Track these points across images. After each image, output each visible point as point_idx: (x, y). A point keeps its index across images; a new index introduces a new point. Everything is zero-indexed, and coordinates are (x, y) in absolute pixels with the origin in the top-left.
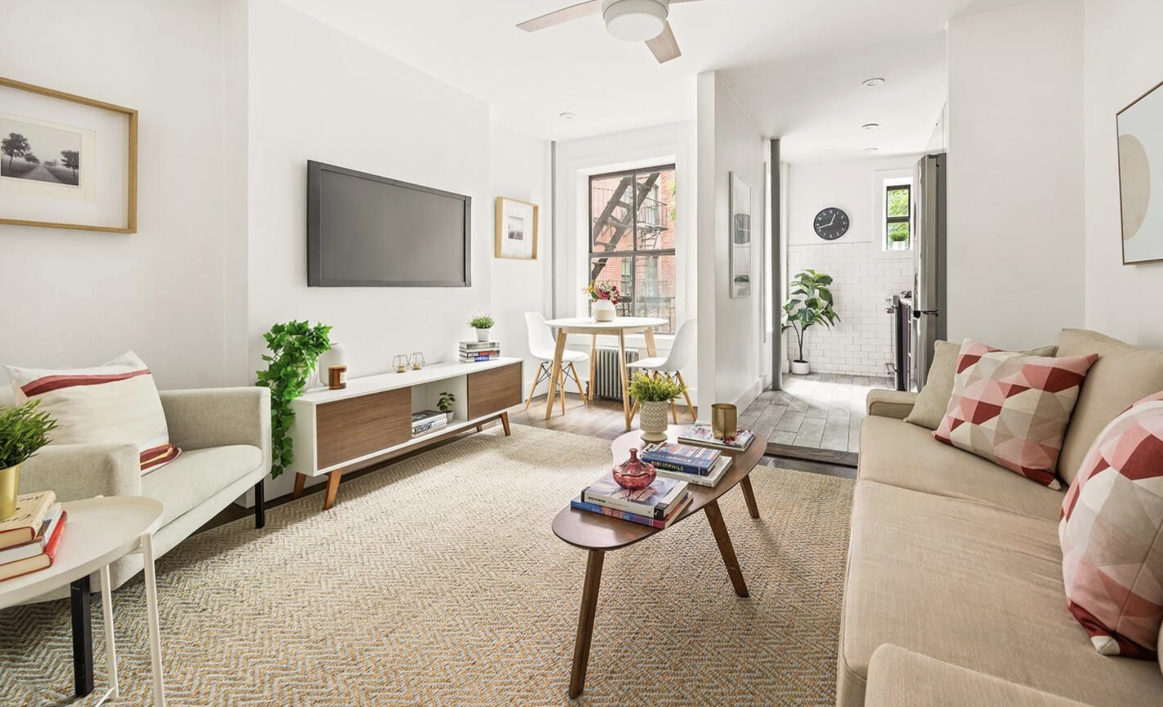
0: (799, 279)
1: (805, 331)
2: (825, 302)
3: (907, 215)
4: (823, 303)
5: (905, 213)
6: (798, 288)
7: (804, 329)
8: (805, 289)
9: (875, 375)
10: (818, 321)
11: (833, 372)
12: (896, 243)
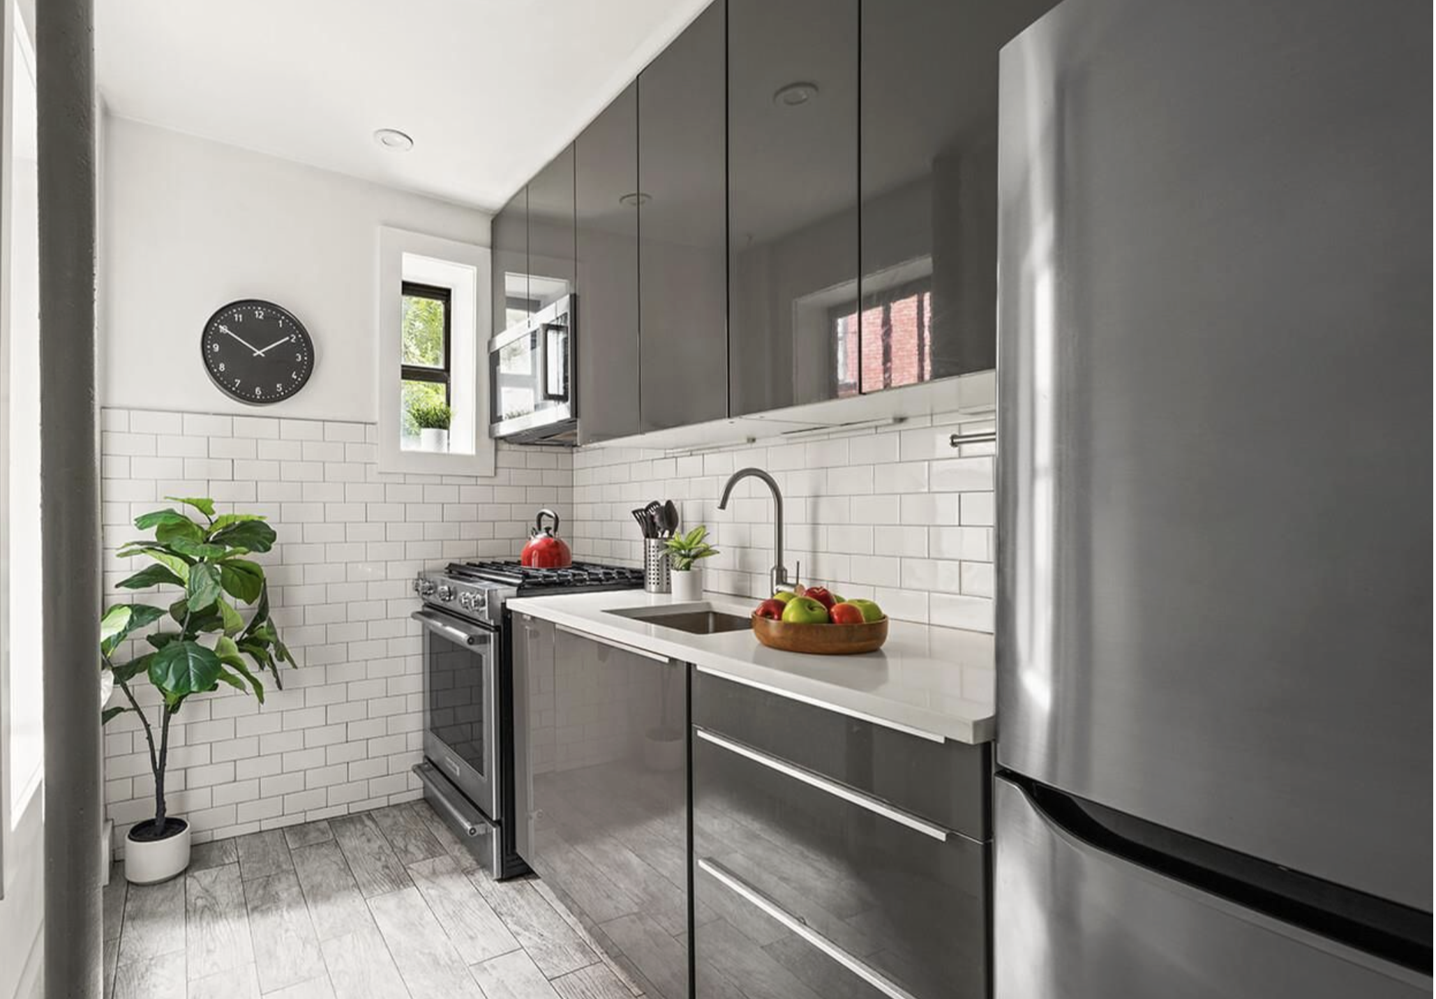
0: (150, 534)
1: (176, 719)
2: (241, 603)
3: (441, 366)
4: (236, 608)
5: (436, 360)
6: (149, 560)
7: (171, 709)
8: (178, 567)
9: (383, 803)
10: (227, 677)
11: (266, 826)
12: (428, 433)
